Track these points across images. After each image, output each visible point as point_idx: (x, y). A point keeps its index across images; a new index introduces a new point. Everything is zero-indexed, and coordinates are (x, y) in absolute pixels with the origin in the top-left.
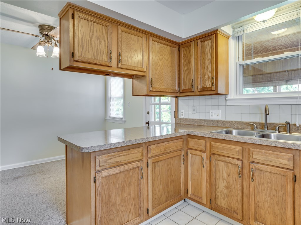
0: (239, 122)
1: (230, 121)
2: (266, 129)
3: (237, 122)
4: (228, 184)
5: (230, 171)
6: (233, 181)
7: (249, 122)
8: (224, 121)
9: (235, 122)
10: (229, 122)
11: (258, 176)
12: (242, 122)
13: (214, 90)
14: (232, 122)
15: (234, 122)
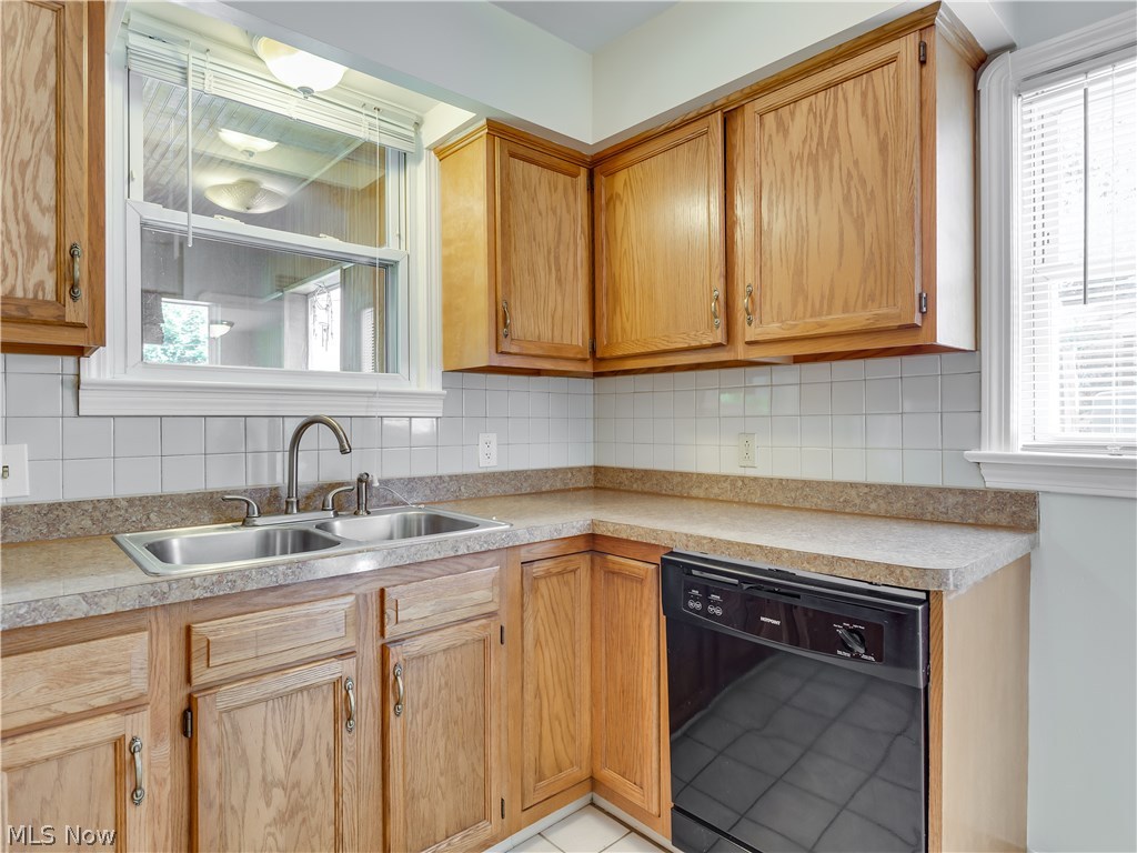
0: (154, 497)
1: (95, 504)
2: (295, 511)
3: (140, 499)
4: (295, 794)
5: (303, 726)
6: (318, 764)
7: (226, 493)
8: (52, 507)
9: (131, 501)
10: (90, 508)
11: (412, 682)
12: (172, 497)
13: (82, 326)
14: (111, 502)
15: (124, 504)
